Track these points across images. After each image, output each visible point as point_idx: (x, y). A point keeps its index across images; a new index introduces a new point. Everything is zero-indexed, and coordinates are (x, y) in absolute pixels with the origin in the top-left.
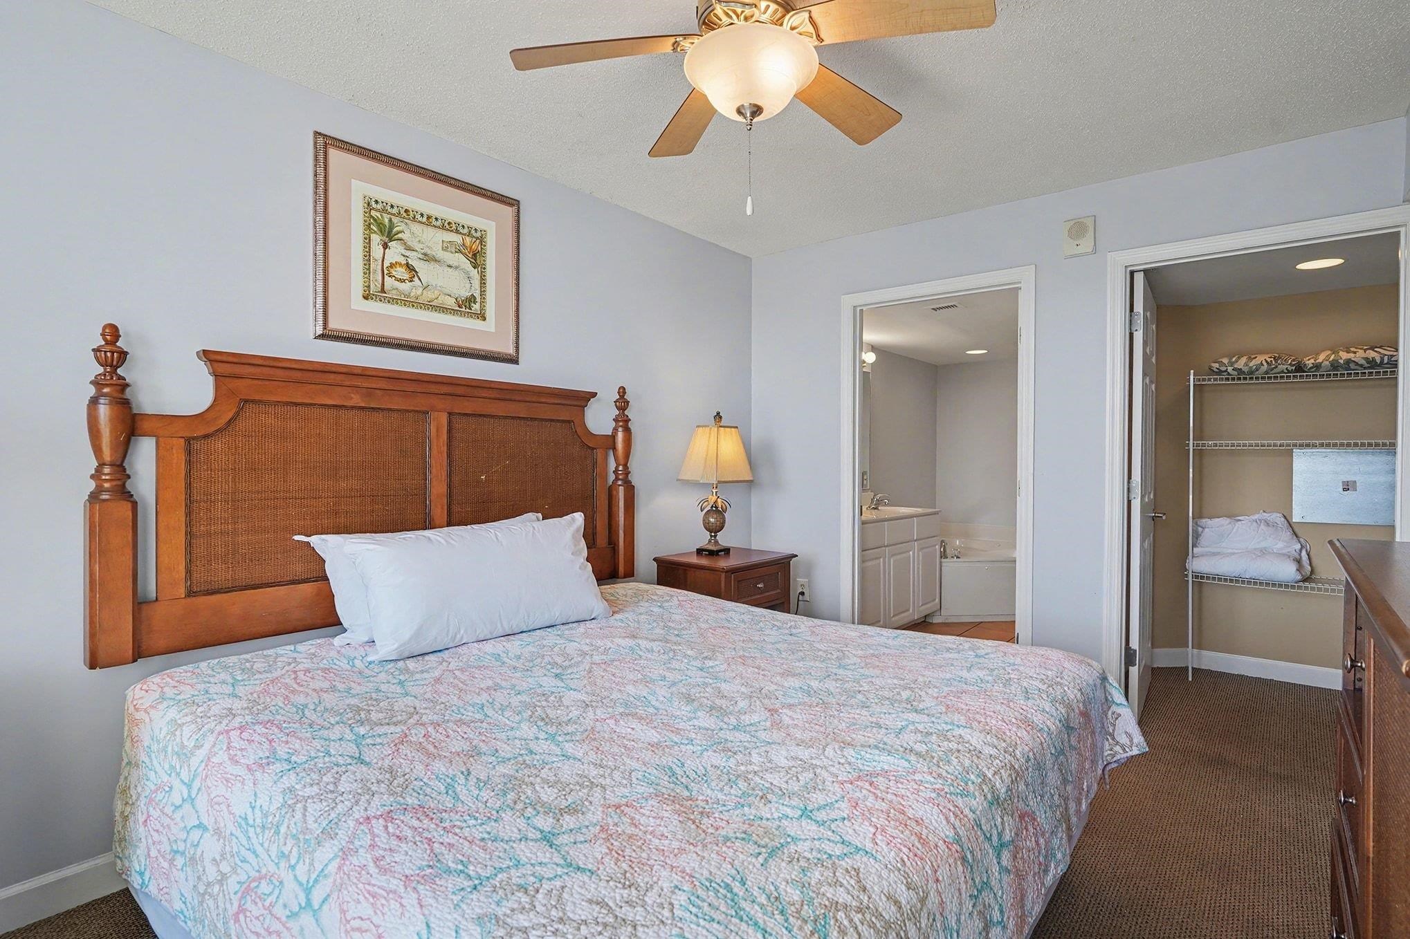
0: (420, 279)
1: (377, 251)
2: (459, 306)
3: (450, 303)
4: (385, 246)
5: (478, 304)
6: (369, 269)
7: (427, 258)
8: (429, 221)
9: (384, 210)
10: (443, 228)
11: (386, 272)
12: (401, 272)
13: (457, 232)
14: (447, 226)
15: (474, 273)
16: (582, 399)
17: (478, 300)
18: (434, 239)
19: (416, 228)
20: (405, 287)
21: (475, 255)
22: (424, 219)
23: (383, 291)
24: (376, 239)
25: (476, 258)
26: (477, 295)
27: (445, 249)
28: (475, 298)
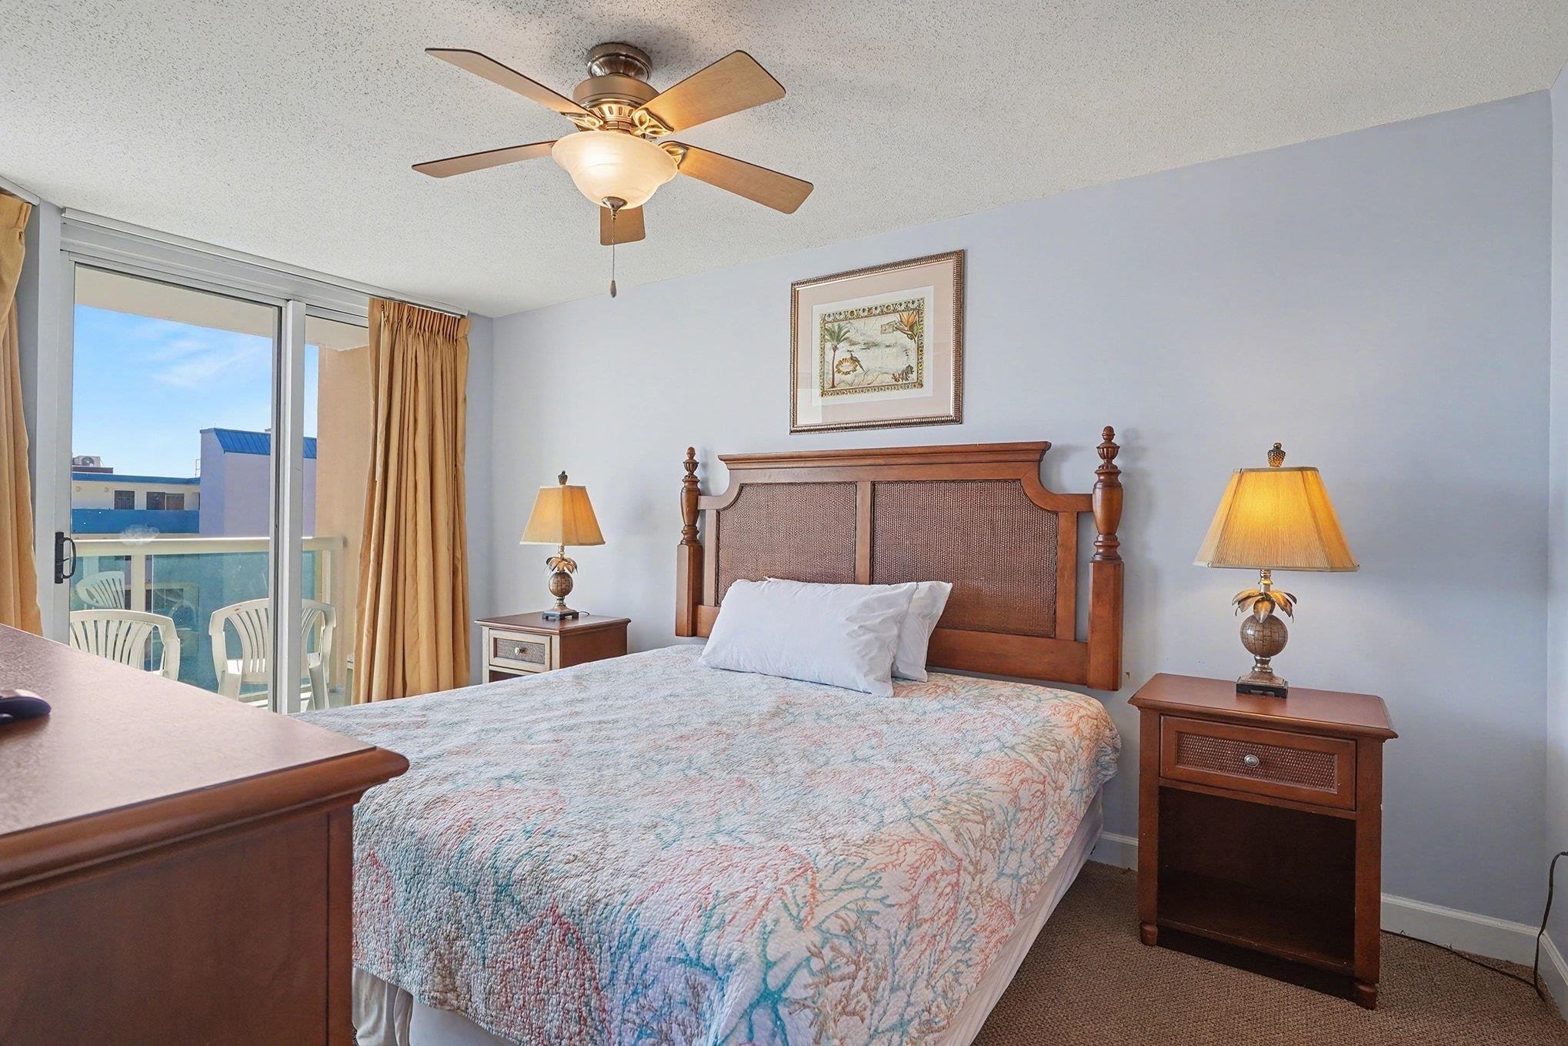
0: (861, 367)
1: (829, 354)
2: (896, 380)
3: (889, 379)
4: (835, 349)
5: (915, 373)
6: (823, 372)
7: (869, 346)
8: (870, 312)
9: (835, 320)
10: (882, 313)
11: (835, 370)
12: (847, 366)
13: (895, 311)
14: (885, 311)
15: (912, 345)
16: (1037, 453)
17: (915, 369)
18: (872, 328)
19: (858, 324)
20: (849, 378)
21: (911, 328)
22: (866, 313)
23: (833, 386)
24: (828, 345)
25: (913, 330)
26: (914, 365)
27: (883, 332)
28: (912, 368)
